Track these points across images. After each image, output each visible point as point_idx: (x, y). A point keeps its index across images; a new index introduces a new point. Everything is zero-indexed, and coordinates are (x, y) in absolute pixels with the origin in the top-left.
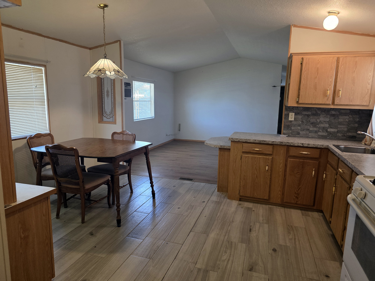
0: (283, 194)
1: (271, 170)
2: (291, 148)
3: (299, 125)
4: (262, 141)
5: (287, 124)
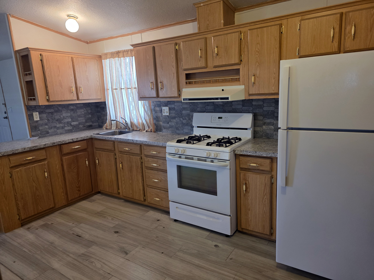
0: (67, 194)
2: (63, 146)
3: (46, 124)
4: (33, 147)
5: (34, 124)
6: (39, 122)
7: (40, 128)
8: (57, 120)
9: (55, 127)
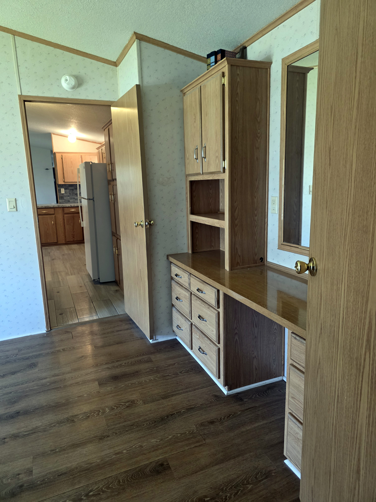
0: (65, 237)
1: (56, 224)
2: (65, 209)
3: (68, 196)
4: (47, 206)
5: (61, 195)
6: (64, 194)
7: (65, 198)
8: (74, 194)
9: (74, 198)
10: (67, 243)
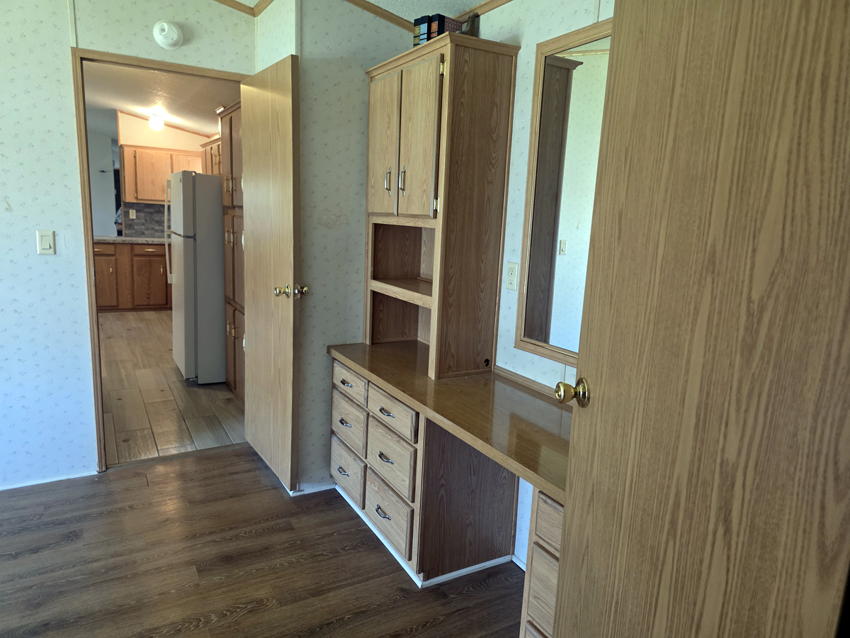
0: (133, 297)
1: (116, 273)
2: (135, 246)
3: (143, 224)
4: (102, 240)
5: (129, 222)
6: (135, 220)
7: (136, 227)
8: (157, 222)
9: (153, 229)
10: (136, 308)
